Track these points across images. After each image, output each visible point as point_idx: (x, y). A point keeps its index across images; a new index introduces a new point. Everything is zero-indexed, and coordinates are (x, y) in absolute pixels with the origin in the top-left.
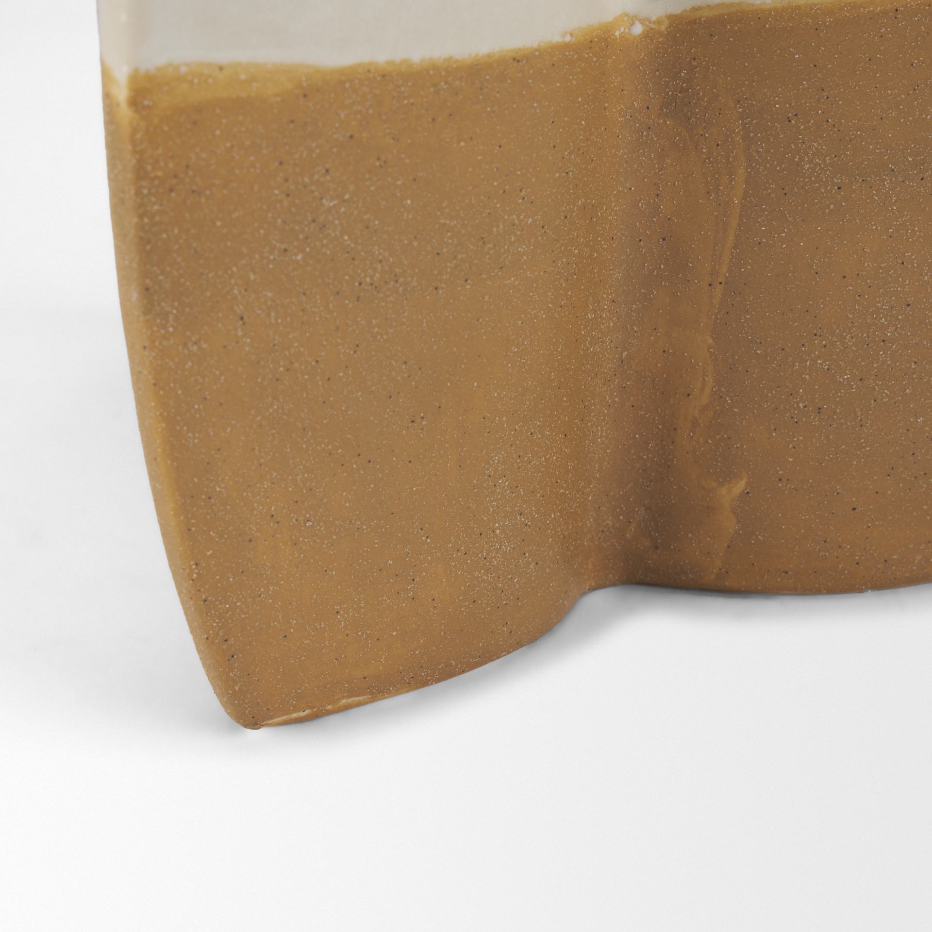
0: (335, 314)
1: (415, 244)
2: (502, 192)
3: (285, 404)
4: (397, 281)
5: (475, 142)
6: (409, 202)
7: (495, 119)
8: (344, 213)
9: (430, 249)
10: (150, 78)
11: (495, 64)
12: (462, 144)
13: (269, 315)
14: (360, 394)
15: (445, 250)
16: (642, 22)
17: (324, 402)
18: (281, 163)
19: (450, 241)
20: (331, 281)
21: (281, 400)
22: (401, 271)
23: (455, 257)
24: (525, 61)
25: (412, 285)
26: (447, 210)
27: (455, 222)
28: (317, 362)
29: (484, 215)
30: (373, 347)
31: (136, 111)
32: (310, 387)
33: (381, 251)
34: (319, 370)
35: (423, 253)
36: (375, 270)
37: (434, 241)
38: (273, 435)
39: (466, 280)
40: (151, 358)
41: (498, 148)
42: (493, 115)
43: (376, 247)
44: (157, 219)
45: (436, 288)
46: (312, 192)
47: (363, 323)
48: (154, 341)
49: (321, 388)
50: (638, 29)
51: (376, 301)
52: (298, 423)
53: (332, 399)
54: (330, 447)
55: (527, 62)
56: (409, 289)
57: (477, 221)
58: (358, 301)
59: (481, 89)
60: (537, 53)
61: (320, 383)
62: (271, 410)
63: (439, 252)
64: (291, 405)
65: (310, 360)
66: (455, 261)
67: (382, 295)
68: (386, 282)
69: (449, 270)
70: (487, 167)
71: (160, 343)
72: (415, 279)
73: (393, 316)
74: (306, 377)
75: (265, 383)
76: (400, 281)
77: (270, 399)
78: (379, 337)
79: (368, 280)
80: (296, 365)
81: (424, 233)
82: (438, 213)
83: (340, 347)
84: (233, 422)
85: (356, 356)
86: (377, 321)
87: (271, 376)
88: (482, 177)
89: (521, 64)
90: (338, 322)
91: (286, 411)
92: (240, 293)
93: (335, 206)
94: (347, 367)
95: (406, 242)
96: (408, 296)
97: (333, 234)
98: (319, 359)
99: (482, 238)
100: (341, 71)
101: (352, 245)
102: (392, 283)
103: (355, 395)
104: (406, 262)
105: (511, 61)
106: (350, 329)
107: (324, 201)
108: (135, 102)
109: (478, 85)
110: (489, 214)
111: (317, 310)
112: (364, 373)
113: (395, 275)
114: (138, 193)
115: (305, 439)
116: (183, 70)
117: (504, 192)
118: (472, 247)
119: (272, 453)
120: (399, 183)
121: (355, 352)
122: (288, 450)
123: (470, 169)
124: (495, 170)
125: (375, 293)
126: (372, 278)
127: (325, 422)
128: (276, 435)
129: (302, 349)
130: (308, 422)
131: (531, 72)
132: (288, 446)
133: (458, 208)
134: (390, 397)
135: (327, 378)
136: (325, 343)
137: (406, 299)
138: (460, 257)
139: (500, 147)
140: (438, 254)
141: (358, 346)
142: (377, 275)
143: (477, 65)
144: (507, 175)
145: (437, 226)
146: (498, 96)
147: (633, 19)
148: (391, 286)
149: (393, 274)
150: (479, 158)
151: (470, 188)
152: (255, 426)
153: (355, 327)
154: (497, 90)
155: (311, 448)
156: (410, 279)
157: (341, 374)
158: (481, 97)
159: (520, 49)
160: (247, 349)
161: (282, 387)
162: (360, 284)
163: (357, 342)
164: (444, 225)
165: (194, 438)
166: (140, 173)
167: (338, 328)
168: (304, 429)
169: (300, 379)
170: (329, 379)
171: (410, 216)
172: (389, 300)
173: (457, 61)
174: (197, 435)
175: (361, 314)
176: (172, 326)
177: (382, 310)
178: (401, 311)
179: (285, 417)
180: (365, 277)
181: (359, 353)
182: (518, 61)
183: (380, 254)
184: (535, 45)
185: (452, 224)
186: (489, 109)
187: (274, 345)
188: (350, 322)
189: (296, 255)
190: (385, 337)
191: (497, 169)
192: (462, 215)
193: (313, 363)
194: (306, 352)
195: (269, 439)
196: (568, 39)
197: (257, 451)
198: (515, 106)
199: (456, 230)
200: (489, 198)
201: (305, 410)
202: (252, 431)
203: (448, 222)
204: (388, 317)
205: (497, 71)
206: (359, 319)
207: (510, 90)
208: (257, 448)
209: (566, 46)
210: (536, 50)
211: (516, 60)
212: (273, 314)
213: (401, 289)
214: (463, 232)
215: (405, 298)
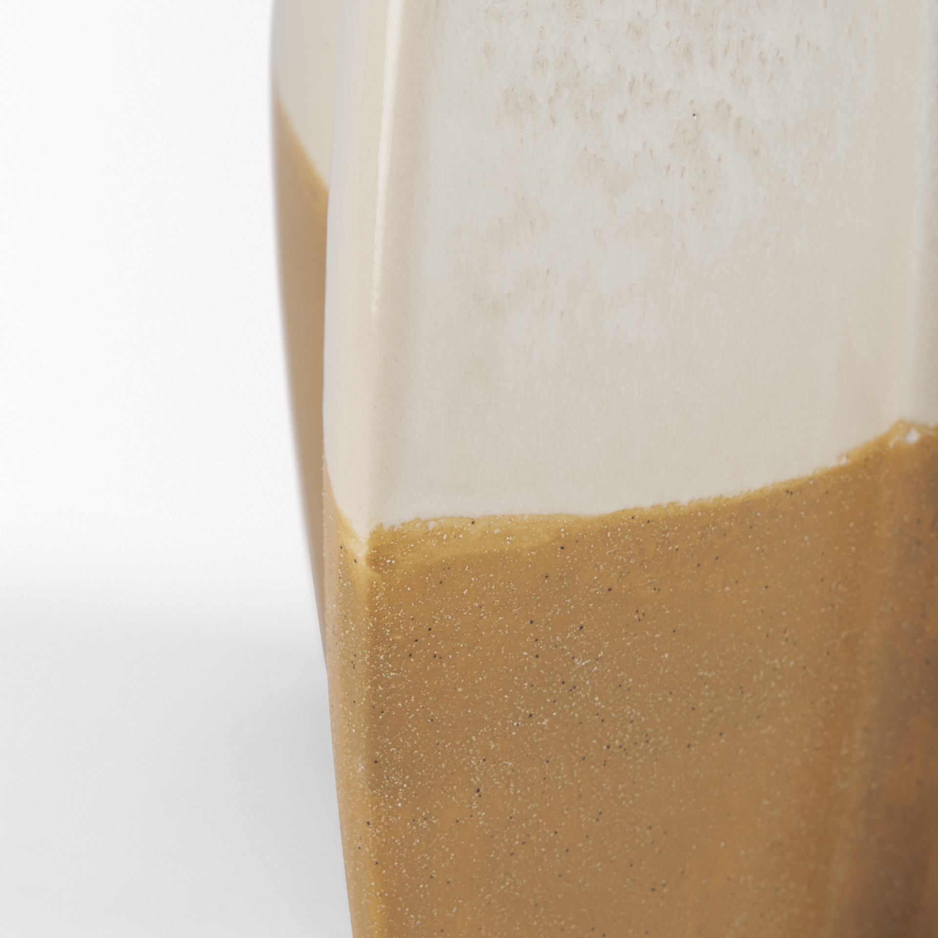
0: (579, 781)
1: (670, 700)
2: (764, 636)
3: (518, 880)
4: (647, 742)
5: (741, 586)
6: (666, 655)
7: (763, 559)
8: (597, 672)
9: (685, 704)
10: (394, 534)
11: (767, 500)
12: (727, 589)
13: (507, 786)
14: (599, 864)
15: (701, 704)
16: (919, 428)
17: (560, 876)
18: (532, 622)
19: (707, 694)
20: (577, 746)
21: (514, 876)
22: (652, 730)
23: (711, 711)
24: (798, 493)
25: (663, 744)
26: (707, 661)
27: (714, 673)
28: (556, 833)
29: (745, 663)
30: (617, 813)
31: (377, 570)
32: (546, 860)
33: (633, 710)
34: (558, 842)
35: (678, 709)
36: (625, 731)
37: (690, 695)
38: (502, 913)
39: (721, 734)
40: (375, 835)
41: (764, 589)
42: (761, 554)
43: (628, 707)
44: (393, 686)
45: (689, 746)
46: (564, 651)
47: (608, 788)
48: (380, 817)
49: (558, 860)
50: (913, 437)
51: (624, 765)
52: (530, 899)
53: (568, 871)
54: (563, 923)
55: (800, 492)
56: (660, 749)
57: (737, 670)
58: (604, 765)
59: (751, 527)
60: (811, 482)
61: (557, 856)
62: (502, 887)
63: (694, 707)
64: (524, 881)
65: (548, 831)
66: (710, 715)
67: (631, 758)
68: (636, 744)
69: (703, 725)
70: (752, 610)
71: (387, 819)
72: (667, 738)
73: (640, 779)
74: (543, 850)
75: (498, 859)
76: (651, 742)
77: (502, 875)
78: (624, 803)
79: (617, 742)
80: (533, 838)
81: (680, 688)
82: (697, 665)
83: (582, 816)
84: (460, 901)
85: (598, 824)
86: (624, 786)
87: (504, 851)
88: (746, 622)
89: (794, 496)
90: (581, 790)
91: (519, 887)
92: (478, 763)
93: (586, 665)
94: (587, 836)
95: (660, 699)
96: (659, 756)
97: (583, 696)
98: (558, 830)
99: (741, 688)
100: (603, 520)
101: (603, 706)
102: (642, 744)
103: (594, 866)
104: (659, 720)
105: (784, 494)
106: (594, 796)
107: (576, 660)
108: (376, 560)
109: (748, 523)
110: (750, 661)
111: (560, 778)
112: (605, 842)
113: (647, 735)
114: (373, 658)
115: (537, 916)
116: (432, 525)
117: (767, 635)
118: (729, 698)
119: (499, 933)
120: (657, 636)
121: (597, 820)
122: (518, 929)
123: (734, 615)
124: (760, 613)
125: (624, 756)
126: (621, 739)
127: (559, 896)
128: (505, 913)
129: (540, 821)
130: (541, 897)
131: (804, 503)
132: (518, 924)
133: (718, 658)
134: (631, 866)
135: (565, 849)
136: (566, 812)
137: (656, 760)
138: (716, 710)
139: (766, 587)
140: (693, 709)
141: (601, 813)
142: (627, 736)
143: (747, 502)
144: (771, 617)
145: (695, 679)
146: (768, 533)
147: (907, 426)
148: (641, 747)
149: (644, 735)
150: (744, 602)
151: (733, 635)
152: (483, 905)
153: (599, 793)
154: (768, 526)
155: (542, 925)
156: (661, 738)
157: (581, 845)
158: (750, 536)
159: (794, 480)
160: (481, 823)
161: (516, 862)
162: (608, 747)
163: (600, 810)
164: (702, 677)
165: (417, 919)
166: (377, 637)
167: (580, 796)
168: (536, 905)
169: (536, 852)
170: (567, 851)
171: (667, 671)
172: (638, 762)
173: (728, 499)
174: (420, 916)
175: (607, 780)
176: (401, 801)
177: (629, 774)
178: (650, 773)
179: (517, 894)
180: (615, 739)
181: (601, 821)
182: (791, 493)
183: (632, 713)
184: (810, 473)
185: (710, 675)
186: (758, 548)
187: (511, 818)
188: (594, 789)
189: (542, 720)
190: (631, 802)
191: (762, 611)
192: (722, 665)
193: (552, 835)
194: (545, 824)
195: (497, 918)
196: (844, 461)
197: (483, 931)
198: (785, 542)
199: (714, 681)
200: (751, 643)
201: (539, 885)
202: (480, 910)
203: (706, 674)
204: (636, 780)
205: (769, 506)
206: (604, 785)
207: (781, 525)
208: (484, 928)
209: (842, 470)
210: (811, 479)
211: (789, 492)
212: (512, 785)
213: (651, 749)
214: (722, 683)
215: (654, 759)
